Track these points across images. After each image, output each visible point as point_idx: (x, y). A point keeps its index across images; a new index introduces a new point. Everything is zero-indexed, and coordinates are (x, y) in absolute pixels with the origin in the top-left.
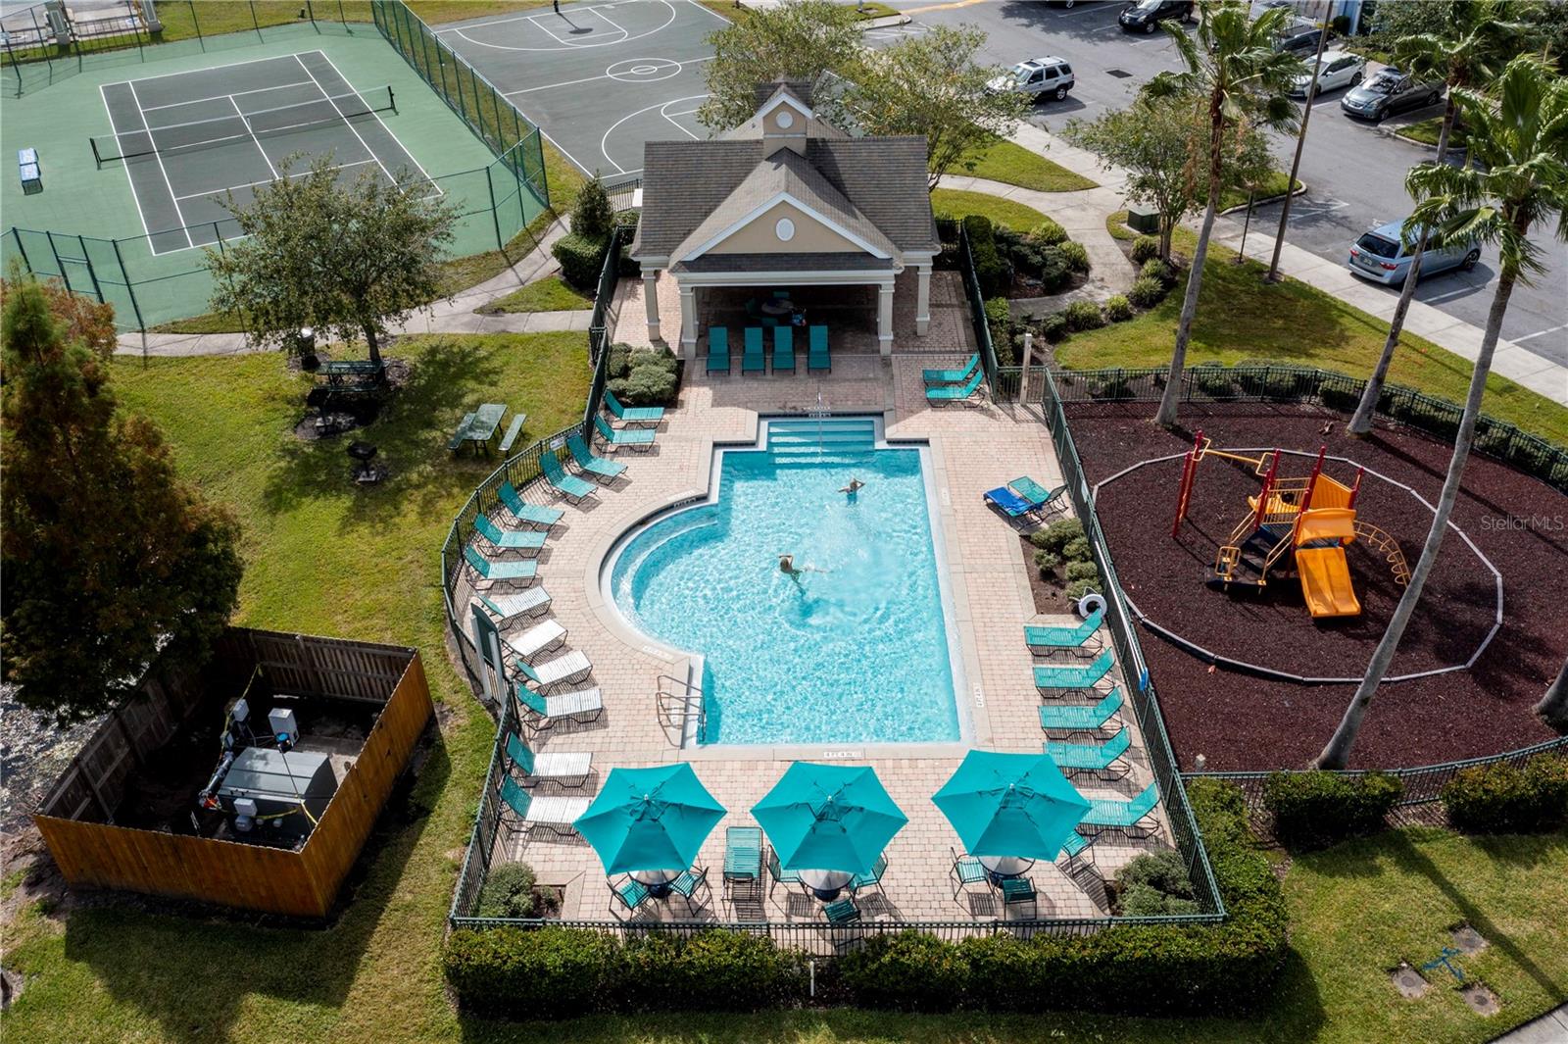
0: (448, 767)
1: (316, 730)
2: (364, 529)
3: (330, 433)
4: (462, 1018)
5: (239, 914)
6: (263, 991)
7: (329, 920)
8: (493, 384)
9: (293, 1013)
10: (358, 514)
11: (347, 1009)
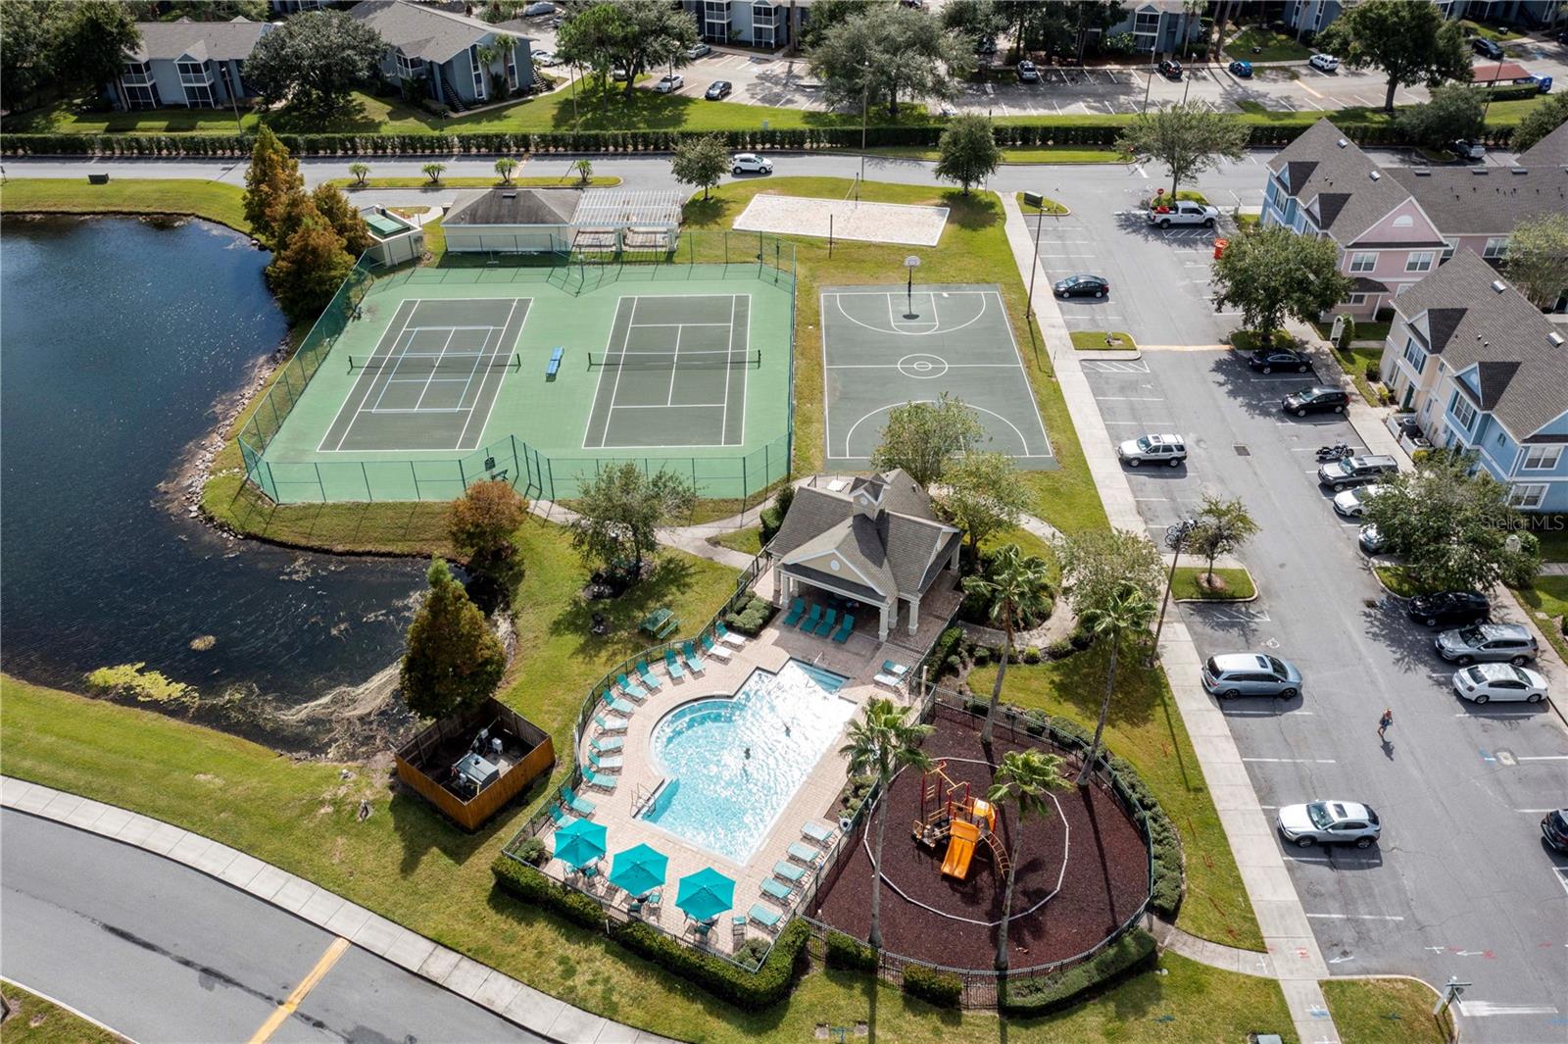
0: (545, 789)
1: (511, 752)
2: (580, 658)
3: (598, 597)
4: (494, 888)
5: (447, 817)
6: (441, 849)
7: (472, 832)
8: (683, 593)
9: (446, 861)
10: (582, 649)
11: (462, 867)
